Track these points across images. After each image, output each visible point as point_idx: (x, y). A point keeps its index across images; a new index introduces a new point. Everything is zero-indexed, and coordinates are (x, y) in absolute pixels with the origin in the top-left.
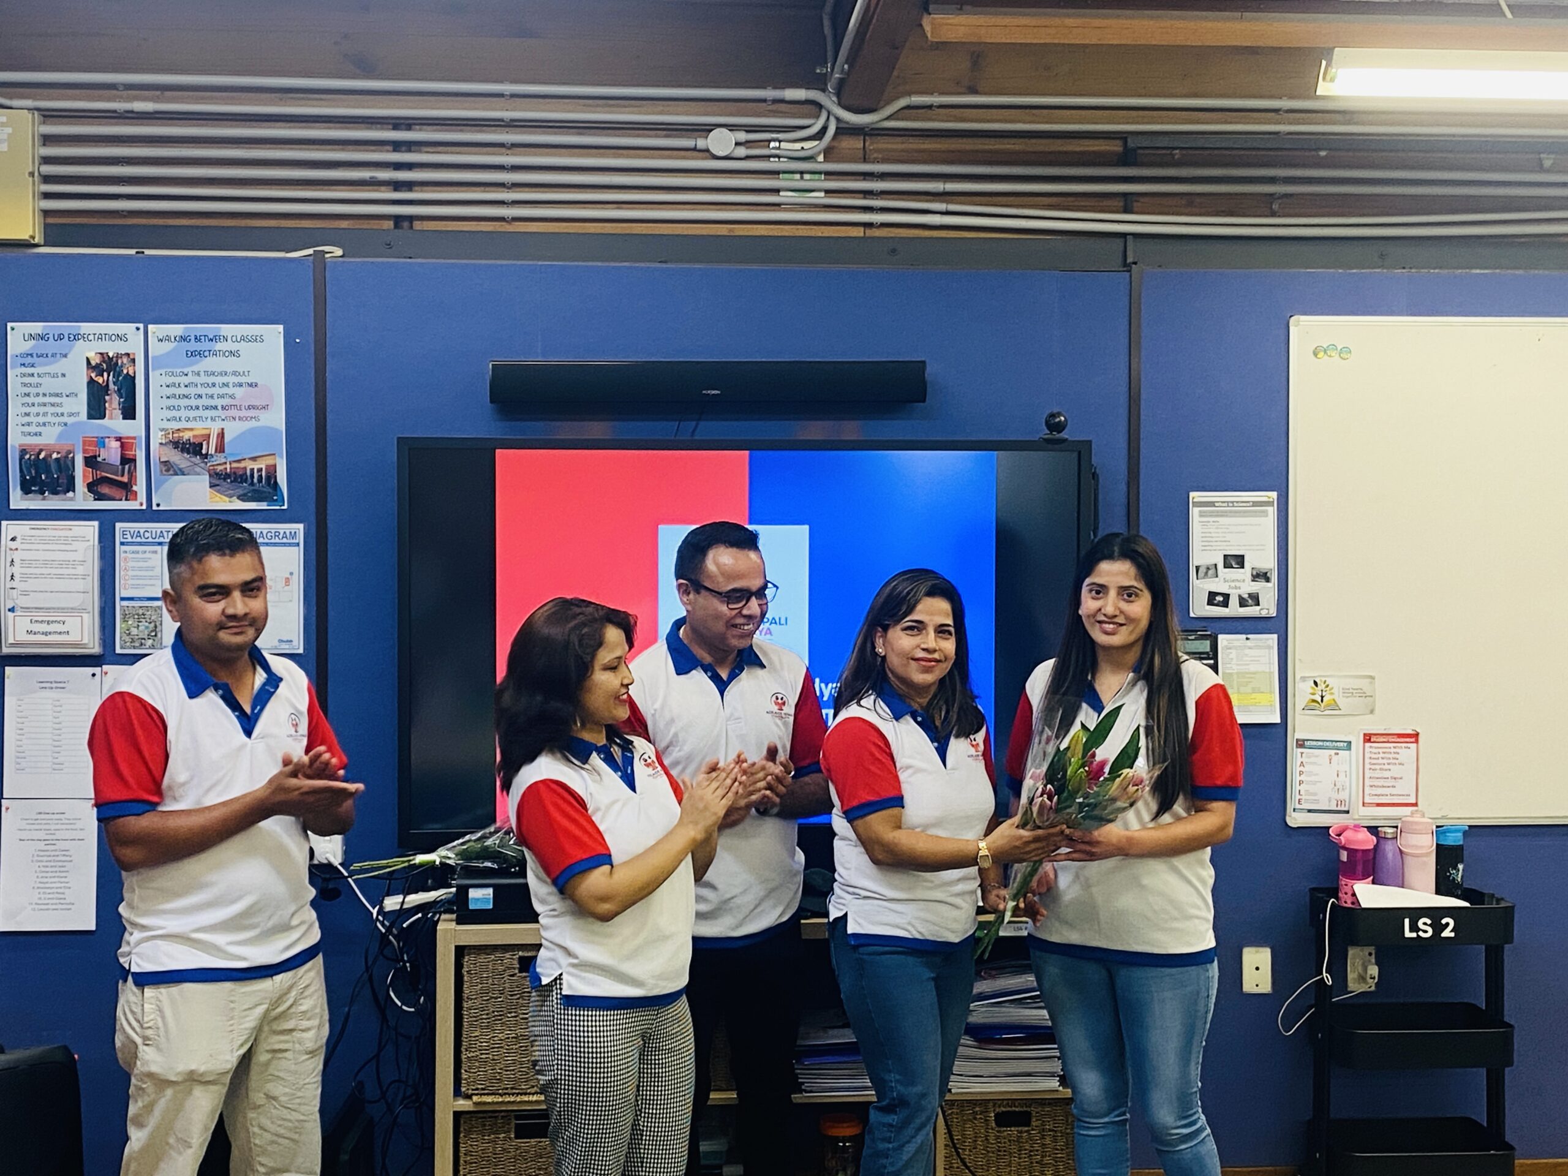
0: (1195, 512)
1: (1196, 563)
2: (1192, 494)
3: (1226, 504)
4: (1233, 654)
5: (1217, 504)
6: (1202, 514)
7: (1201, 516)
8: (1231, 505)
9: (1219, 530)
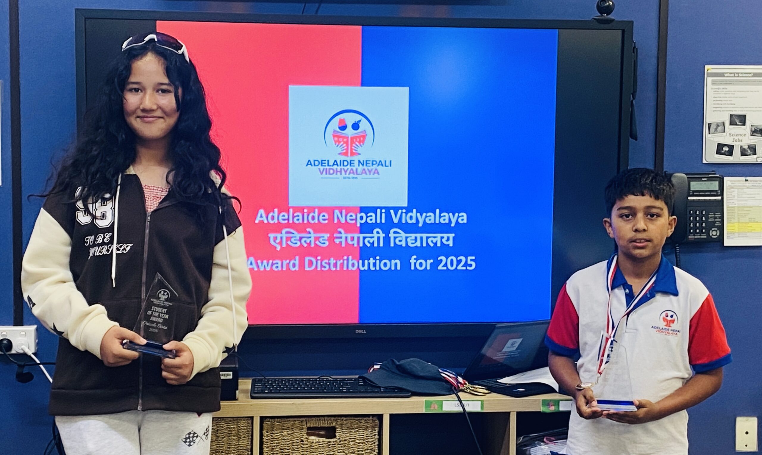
0: (709, 81)
1: (709, 121)
2: (707, 67)
3: (733, 75)
4: (735, 192)
5: (726, 75)
6: (714, 83)
7: (713, 84)
8: (737, 75)
9: (727, 96)
